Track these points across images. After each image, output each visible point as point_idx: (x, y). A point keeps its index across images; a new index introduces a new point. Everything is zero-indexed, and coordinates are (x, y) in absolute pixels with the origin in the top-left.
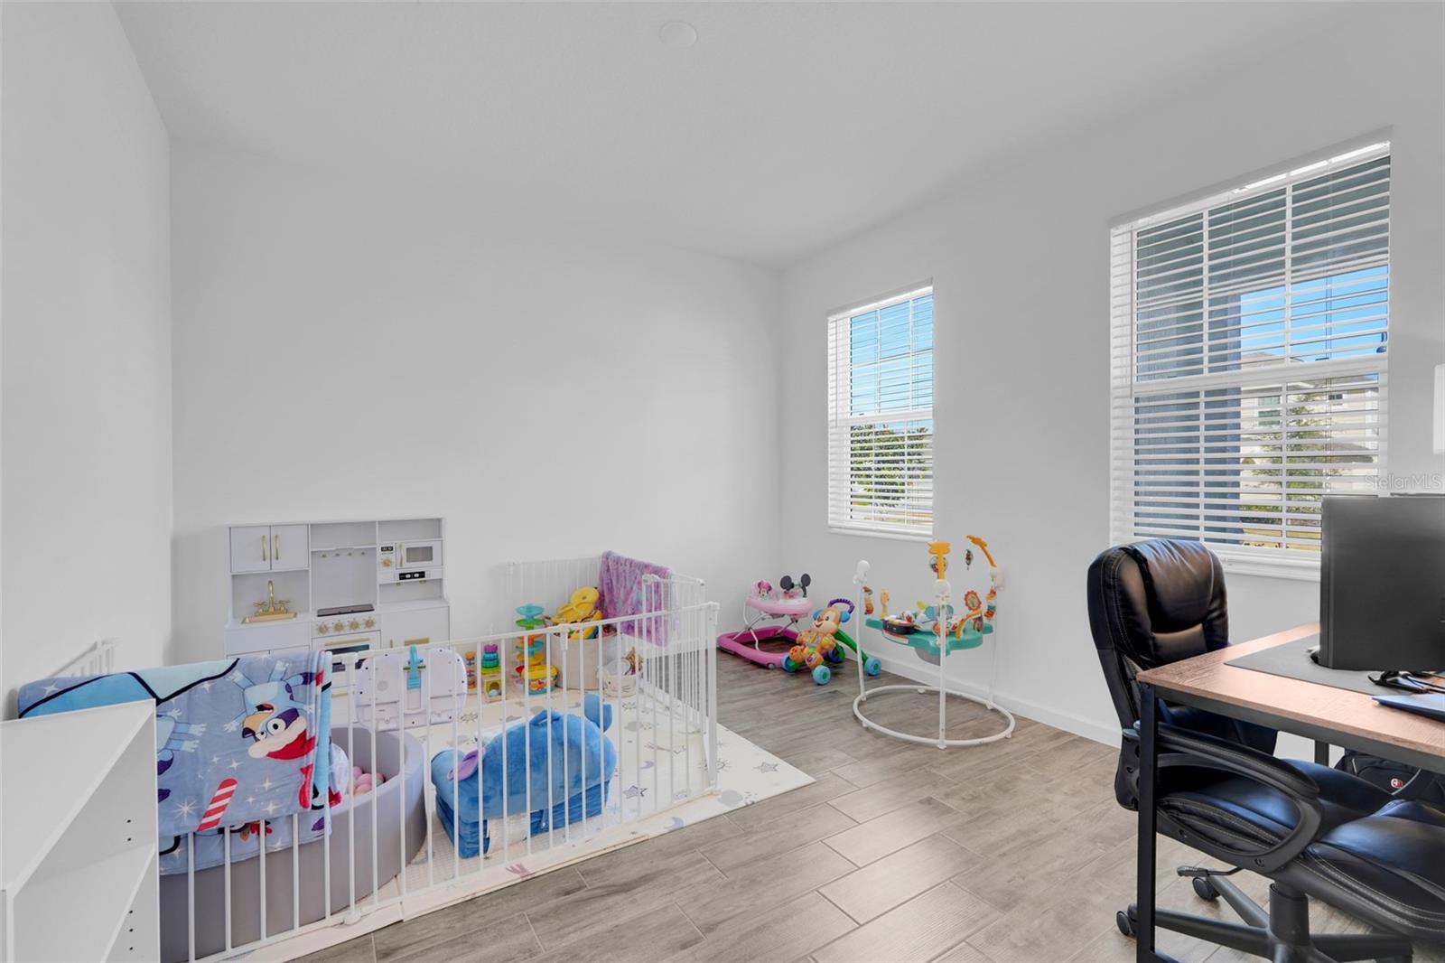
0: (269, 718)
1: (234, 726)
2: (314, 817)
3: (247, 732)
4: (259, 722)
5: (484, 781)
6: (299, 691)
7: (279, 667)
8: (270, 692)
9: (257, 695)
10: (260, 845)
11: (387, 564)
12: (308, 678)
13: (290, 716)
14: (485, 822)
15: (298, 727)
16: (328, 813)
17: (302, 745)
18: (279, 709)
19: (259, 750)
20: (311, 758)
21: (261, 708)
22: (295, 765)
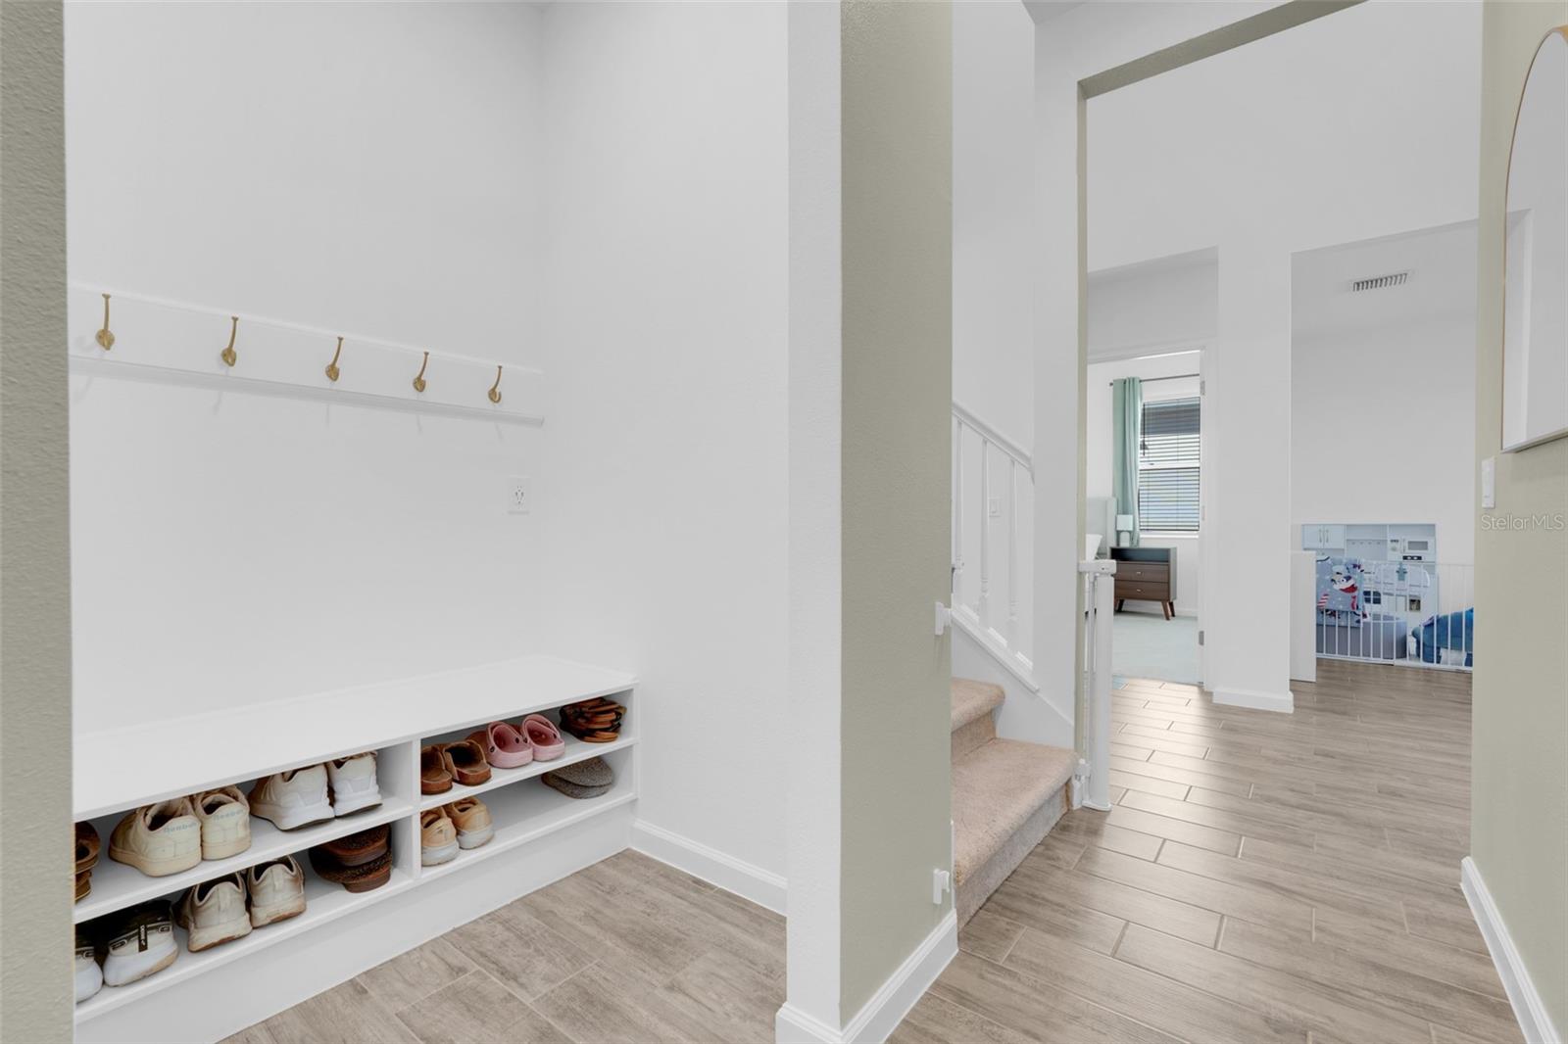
0: (1340, 577)
1: (1328, 577)
2: (1356, 618)
3: (1333, 580)
4: (1337, 578)
5: (1437, 629)
6: (1352, 570)
7: (1345, 561)
8: (1341, 568)
9: (1336, 569)
10: (1336, 622)
11: (1394, 549)
12: (1355, 566)
13: (1348, 578)
14: (1438, 648)
15: (1351, 583)
16: (1362, 620)
17: (1353, 589)
18: (1344, 575)
19: (1337, 587)
20: (1356, 593)
21: (1338, 573)
22: (1350, 595)
